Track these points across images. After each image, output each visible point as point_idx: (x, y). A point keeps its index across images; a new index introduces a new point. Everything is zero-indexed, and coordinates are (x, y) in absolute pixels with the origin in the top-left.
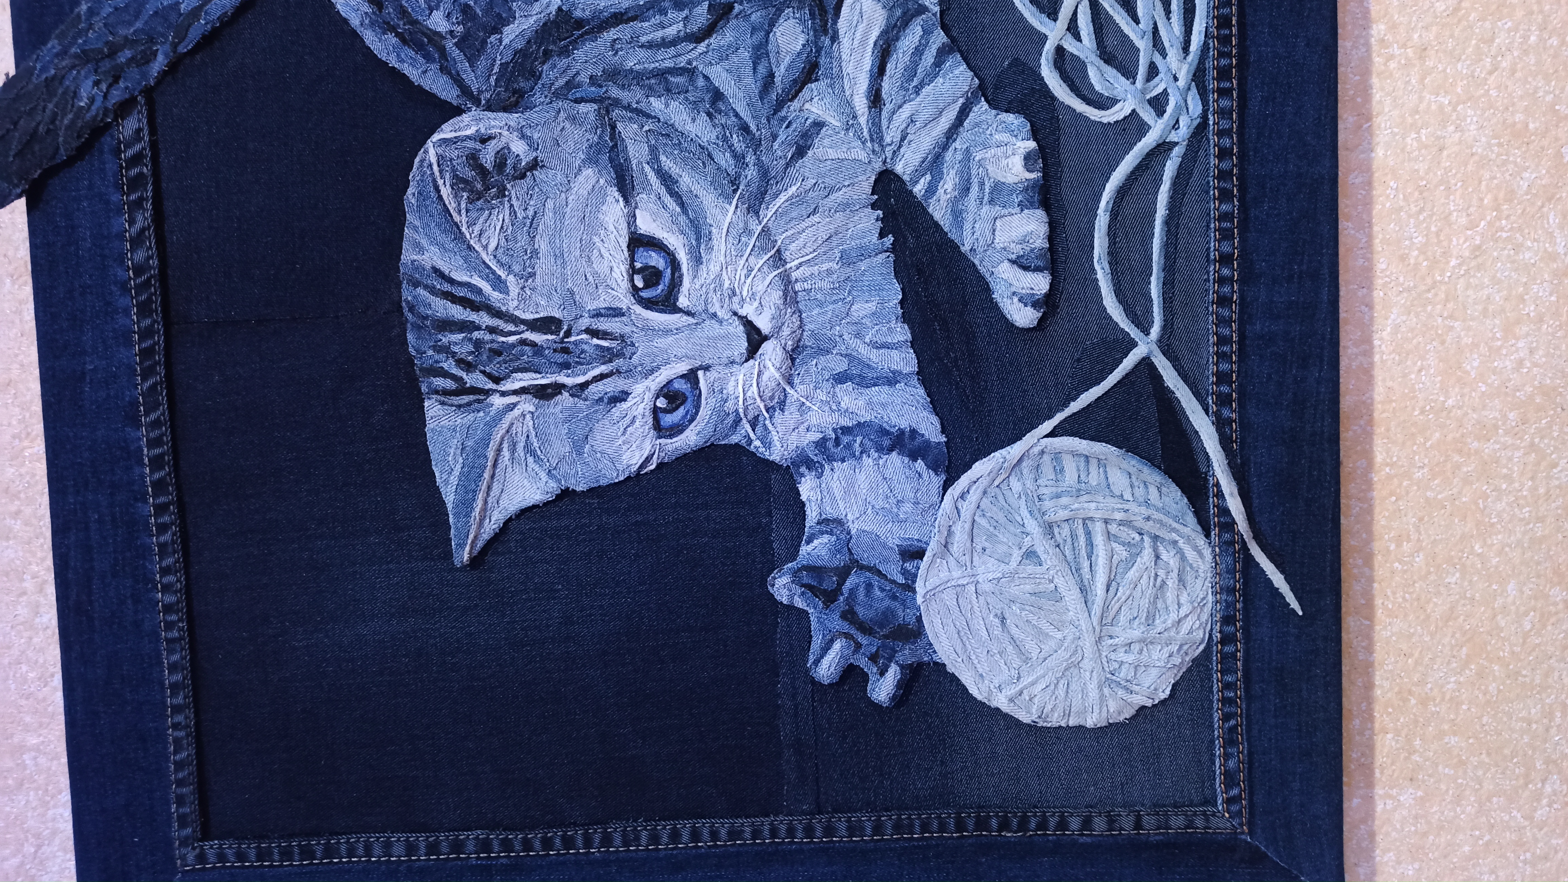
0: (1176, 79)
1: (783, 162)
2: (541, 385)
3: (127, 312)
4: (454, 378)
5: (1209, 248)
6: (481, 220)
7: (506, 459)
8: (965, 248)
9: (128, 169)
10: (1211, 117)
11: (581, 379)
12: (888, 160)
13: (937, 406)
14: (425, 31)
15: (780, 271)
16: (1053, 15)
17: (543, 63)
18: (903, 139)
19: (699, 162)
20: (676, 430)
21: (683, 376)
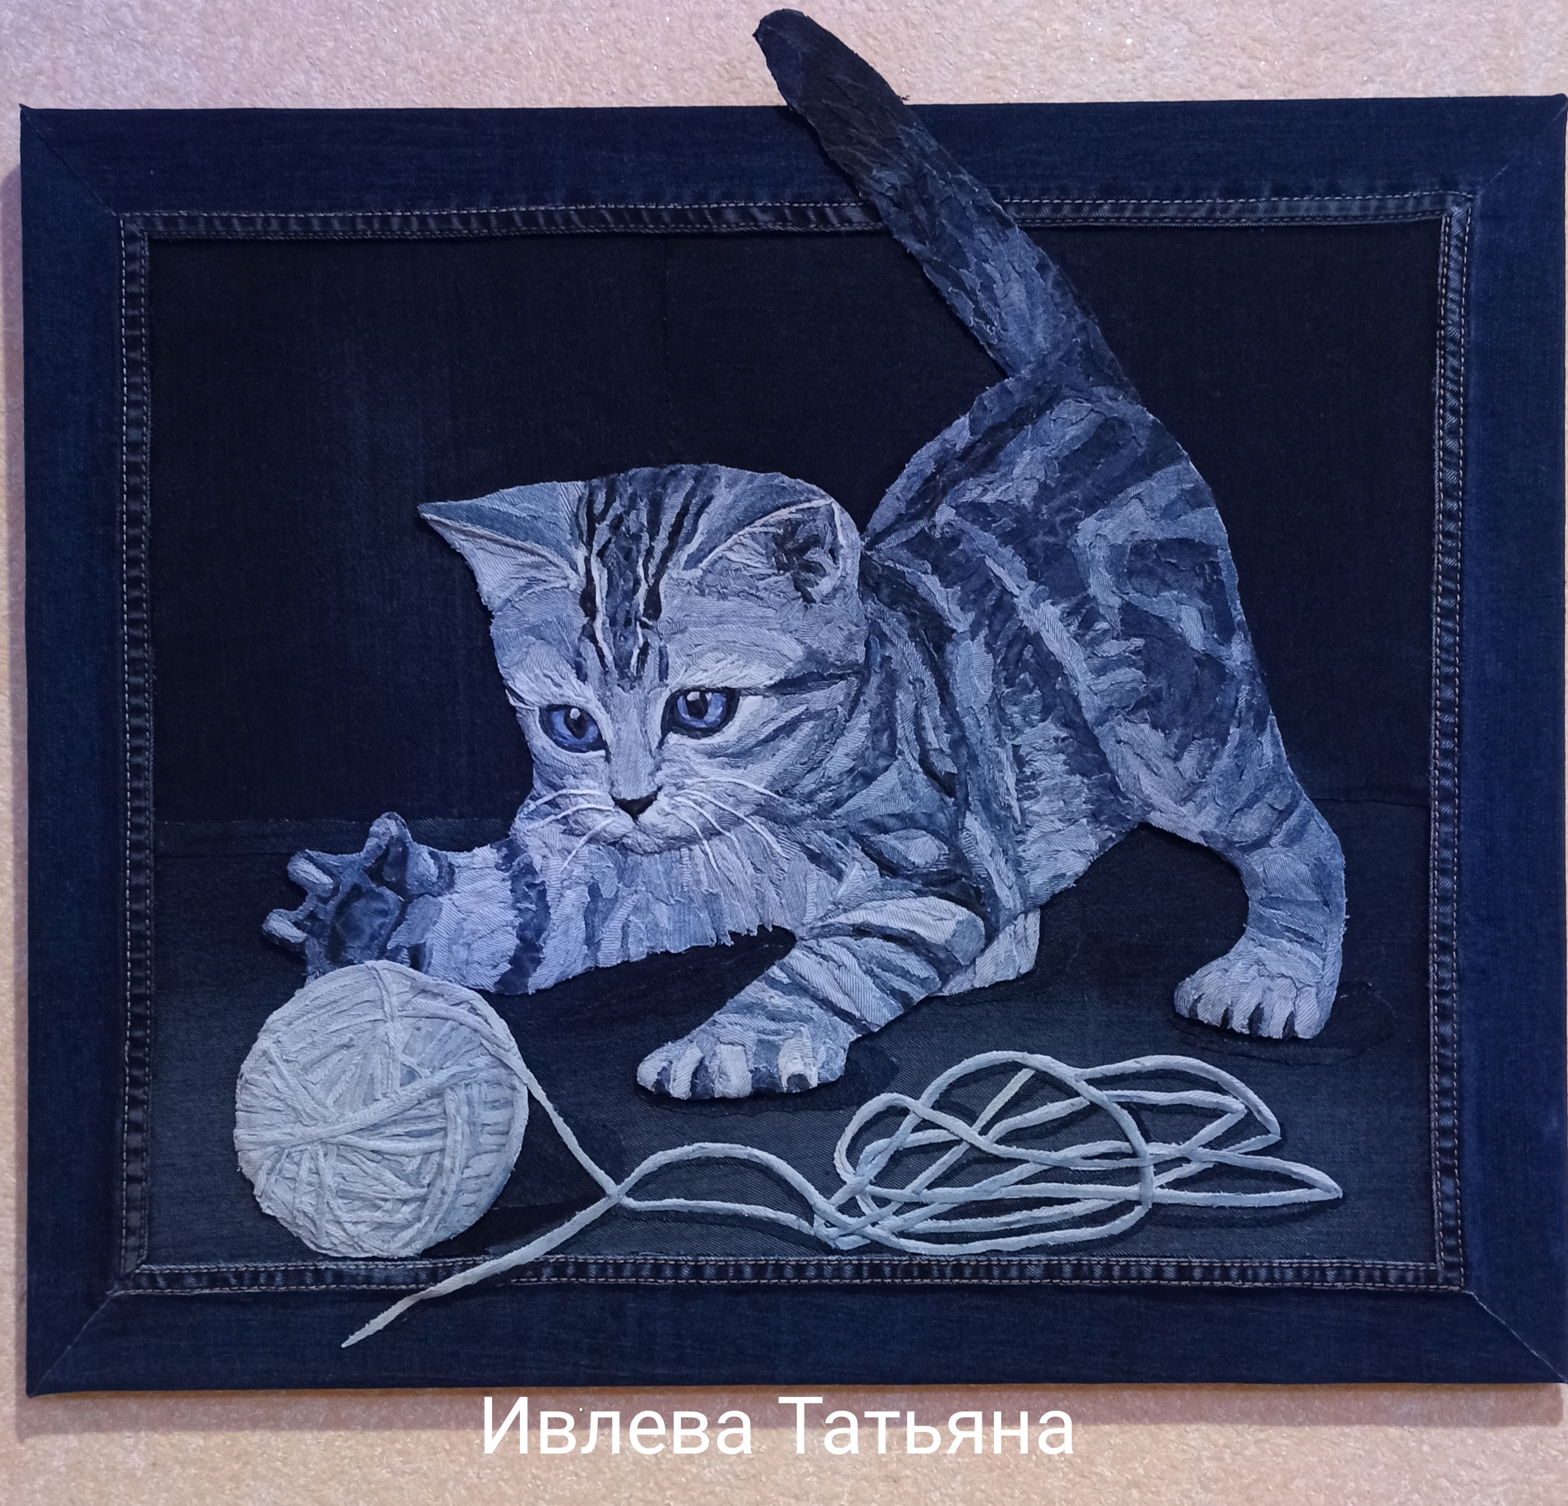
0: (874, 1224)
1: (804, 839)
2: (594, 598)
3: (677, 199)
4: (605, 512)
5: (709, 1255)
6: (757, 546)
7: (524, 559)
8: (717, 1016)
9: (814, 208)
10: (834, 1258)
11: (599, 636)
12: (804, 943)
13: (564, 985)
14: (936, 502)
15: (700, 834)
16: (937, 1106)
17: (904, 613)
18: (823, 957)
19: (806, 759)
20: (548, 727)
21: (600, 735)
